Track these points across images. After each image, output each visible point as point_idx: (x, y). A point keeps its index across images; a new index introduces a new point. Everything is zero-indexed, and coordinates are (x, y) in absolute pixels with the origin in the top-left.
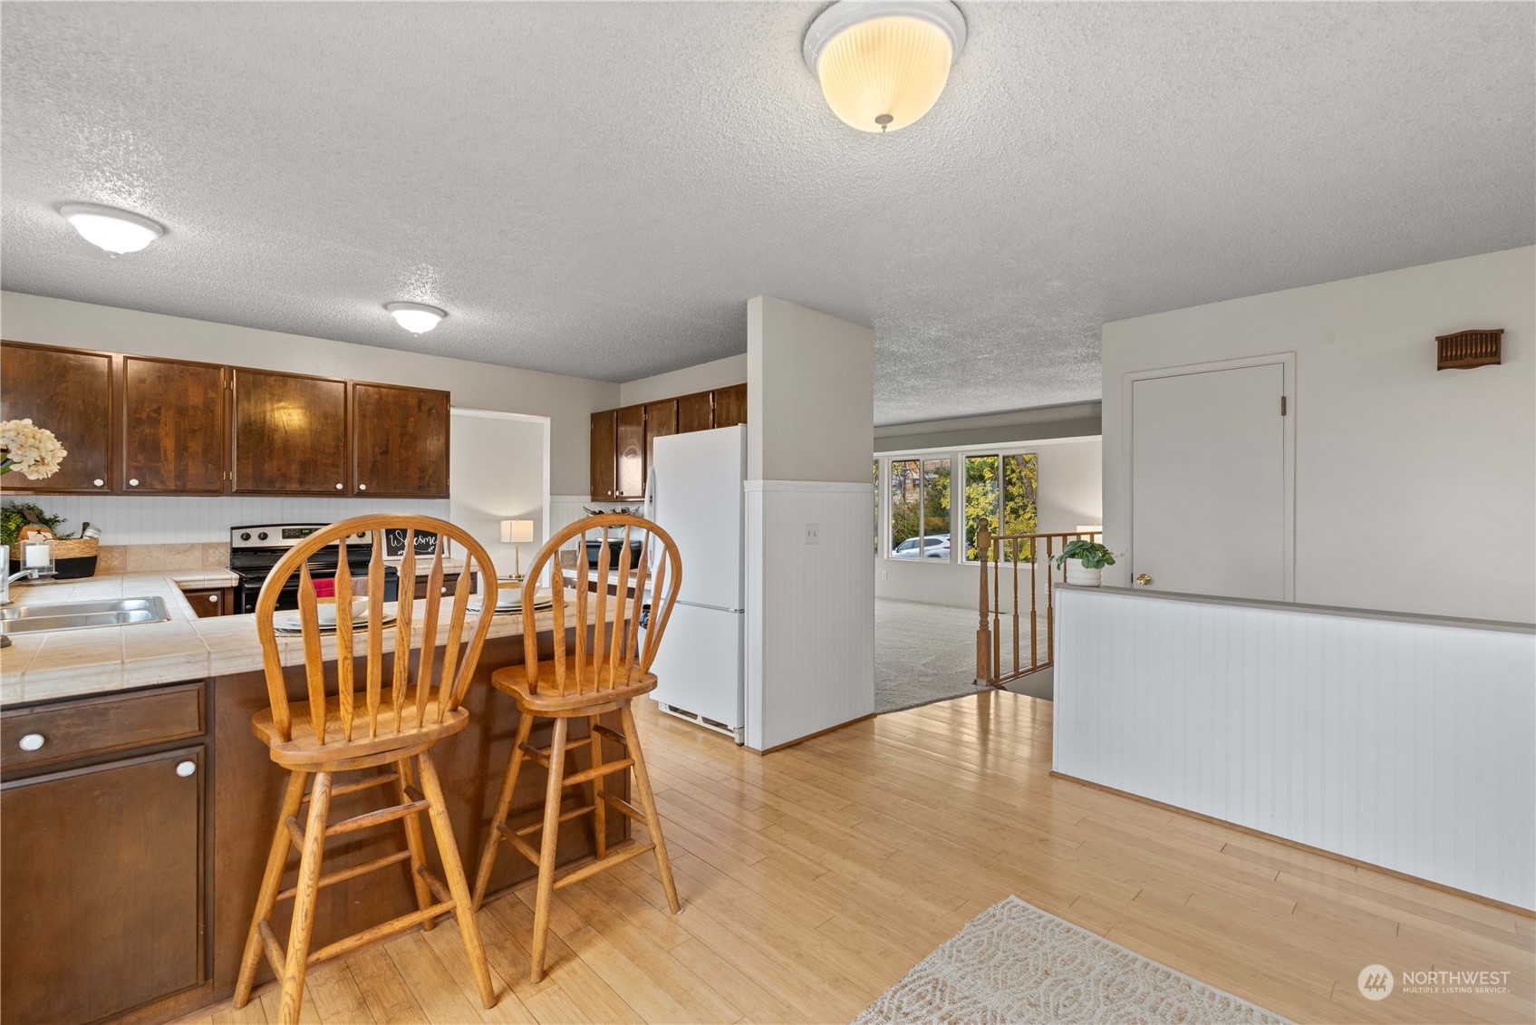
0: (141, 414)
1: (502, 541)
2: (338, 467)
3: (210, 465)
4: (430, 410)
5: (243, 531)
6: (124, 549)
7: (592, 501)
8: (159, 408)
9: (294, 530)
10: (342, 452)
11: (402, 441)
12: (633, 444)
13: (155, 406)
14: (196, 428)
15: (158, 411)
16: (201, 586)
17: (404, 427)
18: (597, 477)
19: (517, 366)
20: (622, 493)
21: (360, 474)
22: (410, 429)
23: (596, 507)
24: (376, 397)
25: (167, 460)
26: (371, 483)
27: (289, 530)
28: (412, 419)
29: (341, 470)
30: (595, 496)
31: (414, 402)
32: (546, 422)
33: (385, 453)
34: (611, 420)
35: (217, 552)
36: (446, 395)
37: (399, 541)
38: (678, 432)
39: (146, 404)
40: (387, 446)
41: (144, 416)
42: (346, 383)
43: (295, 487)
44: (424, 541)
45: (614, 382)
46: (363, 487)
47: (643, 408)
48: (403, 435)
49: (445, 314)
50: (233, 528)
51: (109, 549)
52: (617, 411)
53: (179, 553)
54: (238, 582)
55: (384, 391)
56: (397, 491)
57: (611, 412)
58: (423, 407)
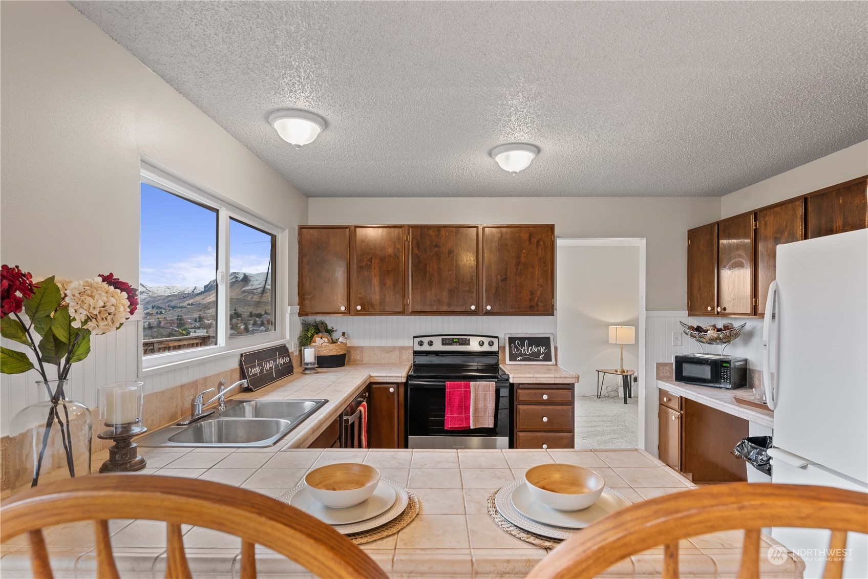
0: (362, 263)
1: (610, 342)
2: (473, 293)
3: (397, 295)
4: (538, 241)
5: (419, 339)
6: (362, 348)
7: (690, 315)
8: (371, 258)
9: (449, 339)
10: (475, 281)
11: (517, 270)
12: (740, 256)
13: (369, 257)
14: (390, 270)
15: (370, 260)
16: (385, 380)
17: (518, 257)
18: (695, 292)
19: (614, 195)
20: (725, 309)
21: (488, 298)
22: (523, 260)
23: (695, 322)
24: (498, 235)
25: (375, 293)
26: (495, 304)
27: (446, 339)
28: (524, 251)
29: (474, 295)
30: (693, 310)
31: (525, 236)
32: (641, 243)
33: (504, 280)
34: (711, 234)
35: (407, 353)
36: (551, 228)
37: (518, 349)
38: (806, 238)
39: (365, 256)
40: (506, 274)
41: (364, 264)
42: (477, 227)
43: (445, 308)
44: (536, 350)
45: (714, 195)
46: (489, 308)
47: (752, 217)
48: (518, 264)
49: (538, 150)
50: (414, 337)
51: (355, 348)
52: (718, 224)
53: (387, 353)
54: (405, 379)
55: (504, 230)
56: (514, 310)
57: (711, 226)
58: (532, 240)
